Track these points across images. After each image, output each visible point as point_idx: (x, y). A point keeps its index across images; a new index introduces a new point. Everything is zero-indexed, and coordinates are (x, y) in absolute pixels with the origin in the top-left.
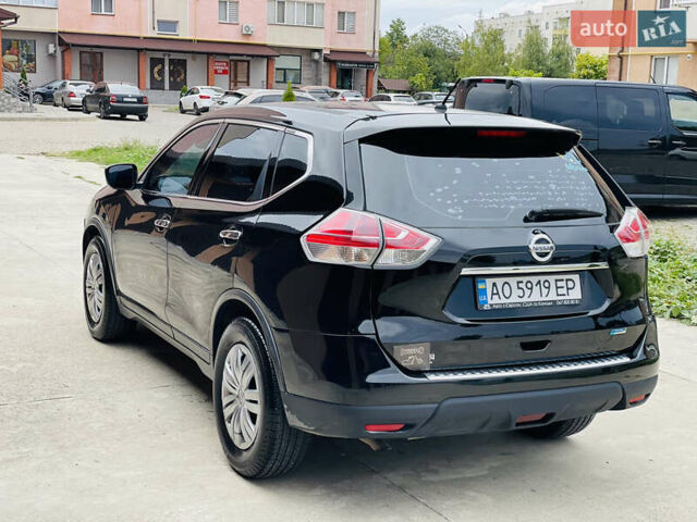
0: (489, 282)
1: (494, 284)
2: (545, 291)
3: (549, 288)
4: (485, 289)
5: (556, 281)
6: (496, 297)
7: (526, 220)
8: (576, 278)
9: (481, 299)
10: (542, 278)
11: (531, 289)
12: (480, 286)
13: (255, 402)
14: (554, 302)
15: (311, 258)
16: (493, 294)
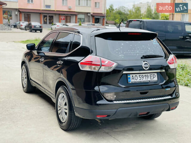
0: (131, 75)
1: (133, 76)
2: (147, 78)
3: (148, 77)
4: (130, 77)
5: (150, 75)
6: (133, 80)
7: (142, 58)
8: (156, 74)
9: (129, 80)
10: (146, 74)
11: (143, 77)
12: (129, 77)
13: (66, 109)
14: (150, 81)
15: (81, 69)
16: (132, 79)
